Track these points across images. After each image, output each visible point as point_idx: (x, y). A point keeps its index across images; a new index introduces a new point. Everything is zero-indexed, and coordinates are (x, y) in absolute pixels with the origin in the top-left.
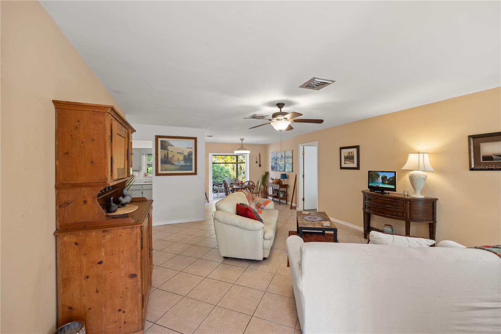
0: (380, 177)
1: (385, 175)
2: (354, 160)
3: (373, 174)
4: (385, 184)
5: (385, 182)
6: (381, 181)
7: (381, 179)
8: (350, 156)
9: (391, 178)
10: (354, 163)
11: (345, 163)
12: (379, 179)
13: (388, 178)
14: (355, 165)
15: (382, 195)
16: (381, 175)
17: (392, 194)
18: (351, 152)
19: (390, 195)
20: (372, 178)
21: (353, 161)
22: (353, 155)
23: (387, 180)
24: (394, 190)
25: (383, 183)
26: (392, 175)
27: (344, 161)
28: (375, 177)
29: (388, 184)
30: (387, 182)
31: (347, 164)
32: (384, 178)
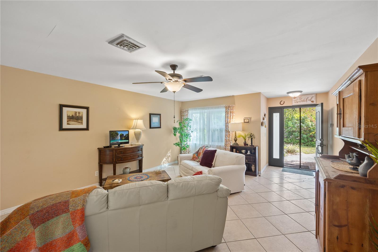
0: (119, 135)
1: (123, 134)
2: (82, 120)
3: (113, 134)
4: (123, 140)
5: (122, 138)
6: (119, 138)
7: (119, 137)
8: (78, 116)
9: (126, 135)
10: (82, 124)
11: (68, 124)
12: (118, 137)
13: (124, 136)
14: (84, 126)
15: (119, 148)
16: (120, 133)
17: (126, 146)
18: (79, 113)
19: (125, 147)
20: (113, 137)
21: (81, 122)
22: (80, 115)
23: (124, 137)
24: (128, 143)
25: (121, 139)
26: (127, 133)
27: (67, 122)
28: (115, 136)
29: (124, 140)
30: (124, 138)
31: (72, 124)
32: (122, 136)
